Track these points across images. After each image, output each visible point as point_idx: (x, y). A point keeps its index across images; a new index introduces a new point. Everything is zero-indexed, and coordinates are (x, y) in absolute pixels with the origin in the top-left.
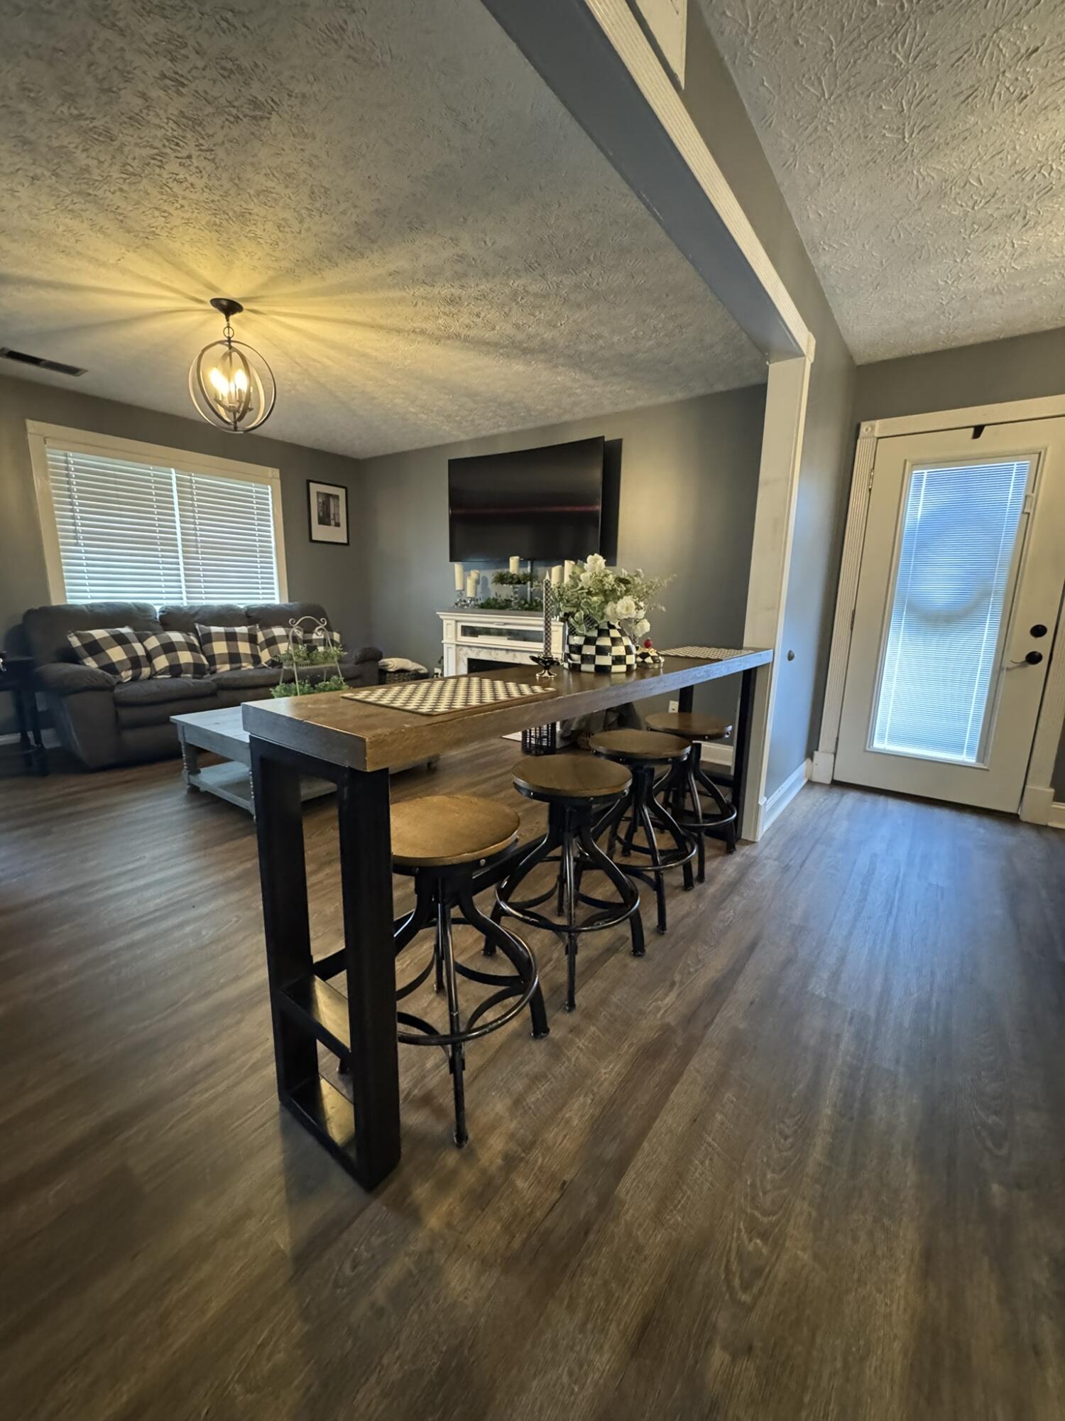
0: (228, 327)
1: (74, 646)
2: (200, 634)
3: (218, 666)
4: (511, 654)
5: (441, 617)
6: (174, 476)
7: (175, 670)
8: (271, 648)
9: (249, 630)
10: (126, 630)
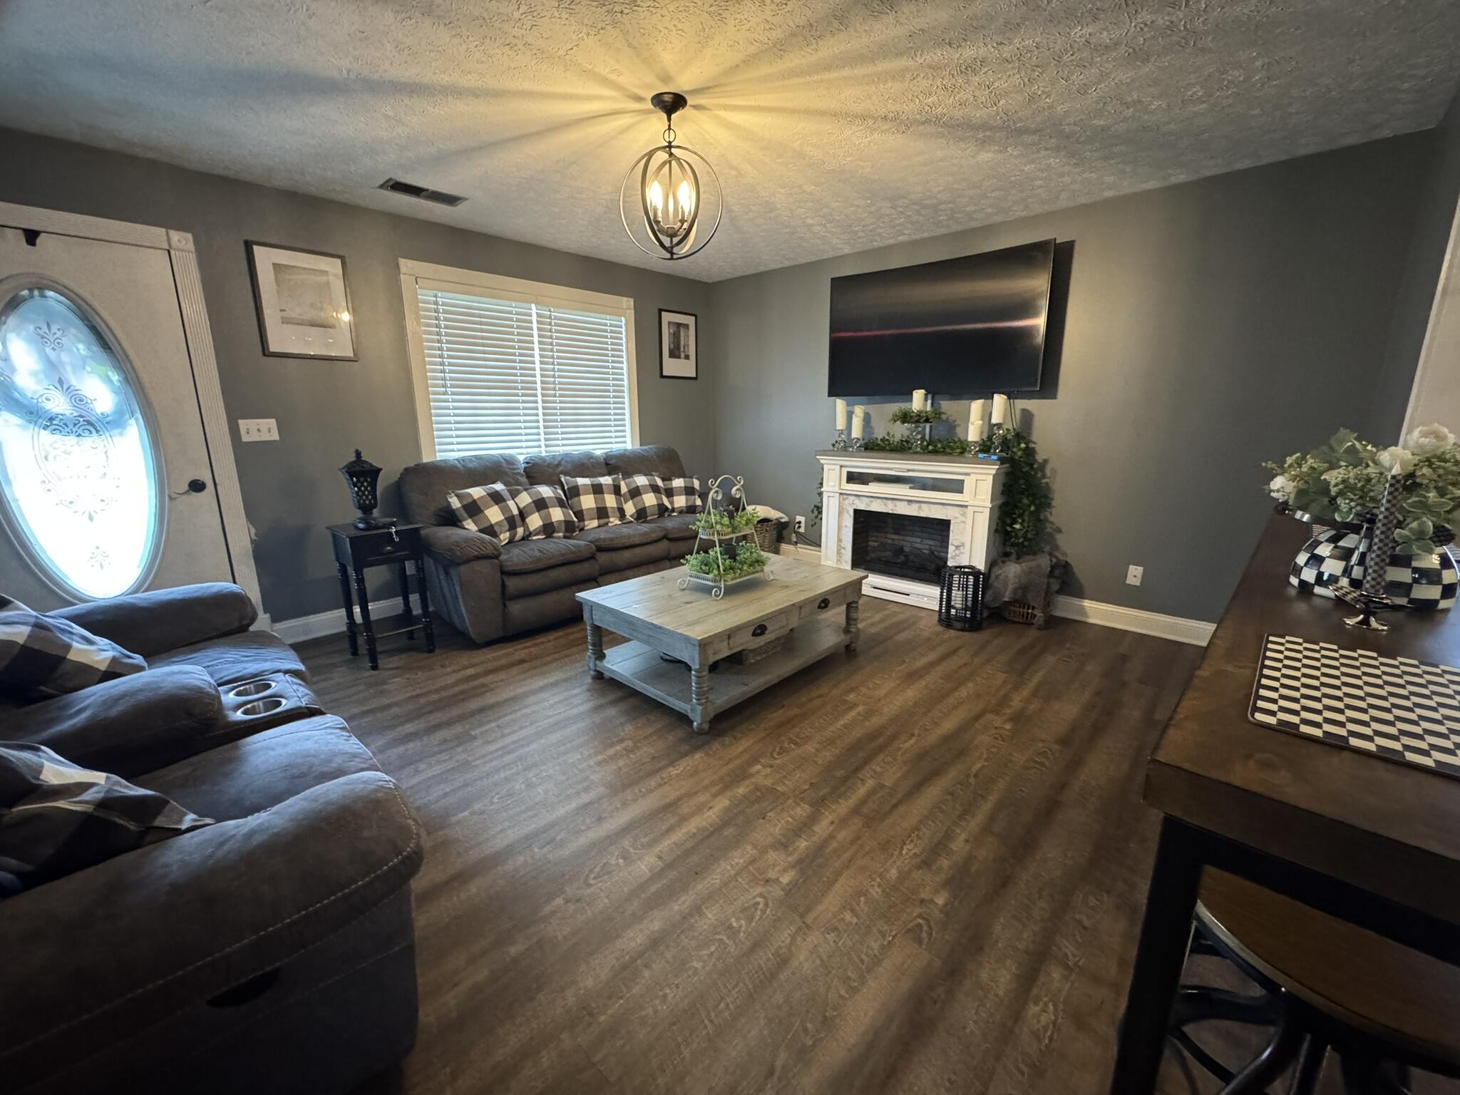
0: (669, 129)
1: (454, 508)
2: (566, 488)
3: (586, 523)
4: (915, 506)
5: (822, 461)
6: (534, 312)
7: (548, 529)
8: (635, 499)
9: (613, 480)
10: (499, 487)
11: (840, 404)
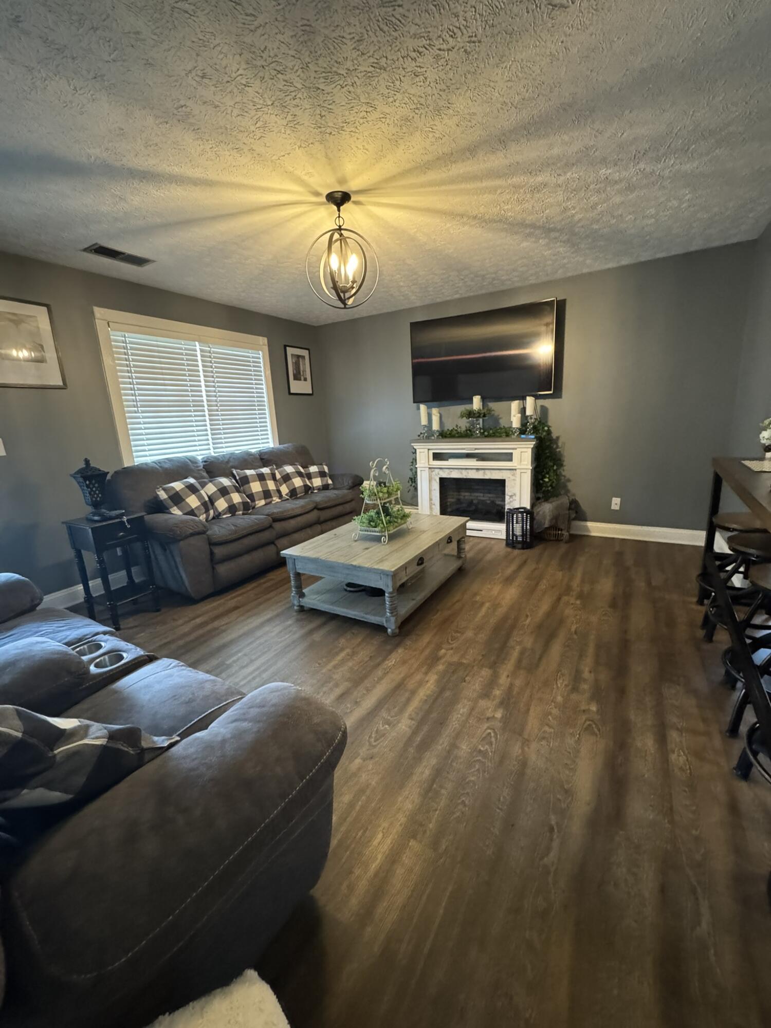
0: (339, 217)
1: (162, 499)
2: (238, 478)
3: (257, 502)
4: (481, 472)
5: (415, 447)
6: (198, 348)
7: (232, 509)
8: (288, 483)
9: (271, 470)
10: (191, 480)
11: (423, 407)
